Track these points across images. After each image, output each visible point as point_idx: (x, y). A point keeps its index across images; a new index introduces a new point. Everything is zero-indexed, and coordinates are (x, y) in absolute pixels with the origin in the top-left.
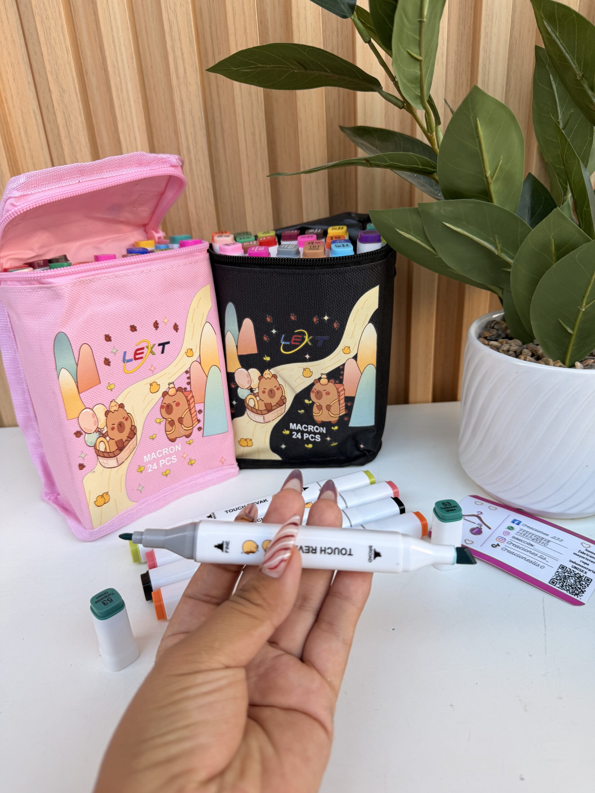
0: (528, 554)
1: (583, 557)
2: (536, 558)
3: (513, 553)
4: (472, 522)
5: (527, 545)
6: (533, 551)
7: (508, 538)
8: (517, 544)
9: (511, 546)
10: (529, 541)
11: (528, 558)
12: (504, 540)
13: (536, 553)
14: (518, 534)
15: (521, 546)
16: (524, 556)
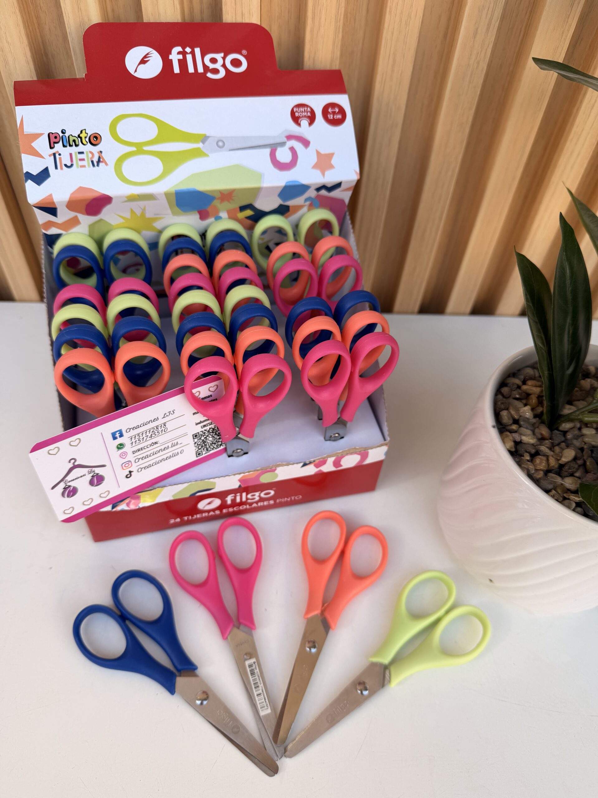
0: (161, 453)
2: (170, 449)
3: (150, 466)
4: (81, 477)
5: (152, 447)
6: (163, 447)
7: (131, 457)
8: (144, 455)
9: (141, 462)
10: (150, 442)
11: (165, 457)
13: (166, 446)
14: (134, 445)
15: (148, 453)
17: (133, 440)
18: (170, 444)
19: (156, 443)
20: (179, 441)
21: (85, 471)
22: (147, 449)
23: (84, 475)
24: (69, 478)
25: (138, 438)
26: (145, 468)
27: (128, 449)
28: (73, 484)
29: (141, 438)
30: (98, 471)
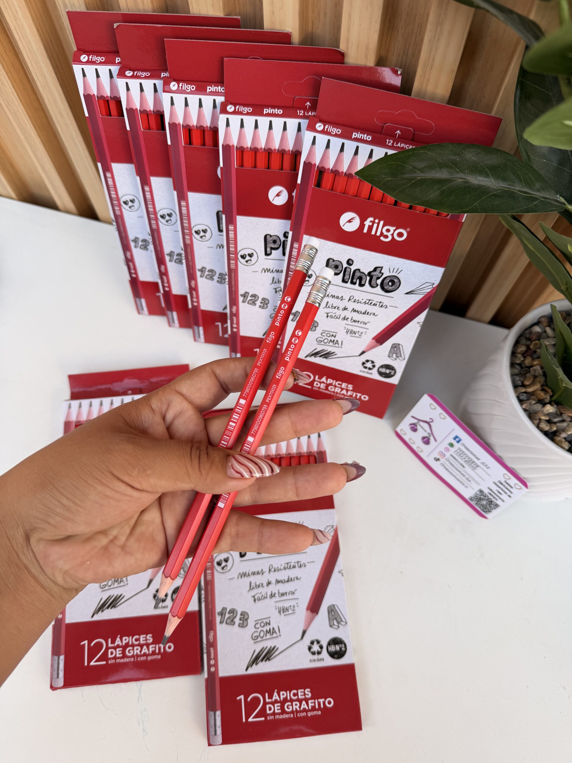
0: (458, 473)
1: (500, 487)
2: (464, 478)
3: (447, 469)
4: (424, 430)
6: (463, 472)
7: (448, 454)
8: (453, 463)
9: (448, 463)
10: (462, 462)
11: (457, 476)
12: (443, 456)
14: (456, 453)
15: (455, 465)
17: (458, 451)
18: (467, 476)
19: (463, 467)
20: (472, 482)
21: (428, 430)
22: (457, 463)
23: (426, 431)
24: (421, 423)
25: (461, 453)
26: (445, 467)
27: (452, 450)
28: (419, 427)
29: (462, 455)
30: (432, 438)
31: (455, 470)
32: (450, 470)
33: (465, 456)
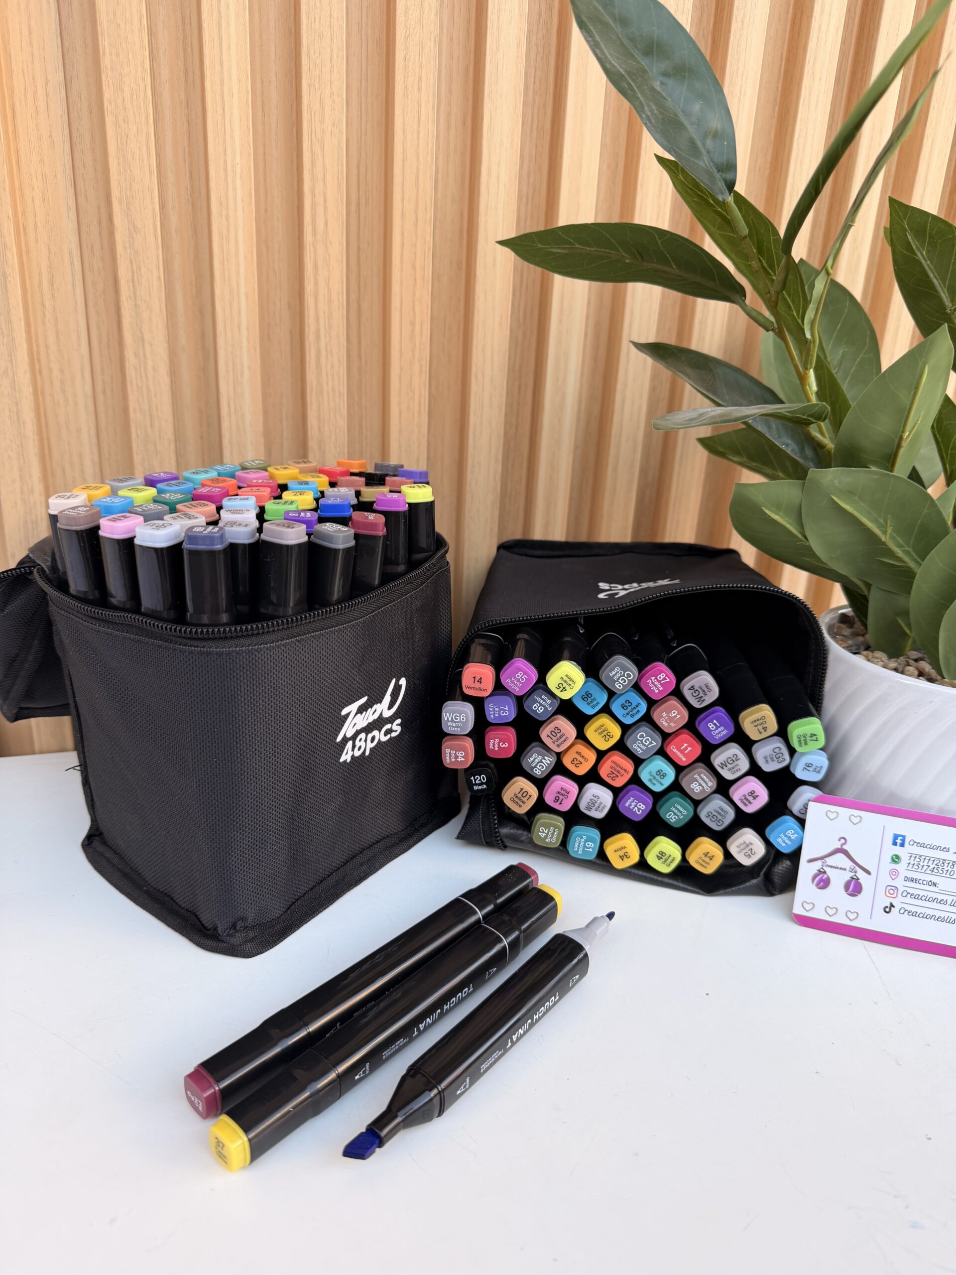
0: (934, 905)
2: (947, 908)
3: (914, 914)
4: (841, 869)
5: (927, 887)
6: (940, 897)
7: (900, 883)
8: (916, 892)
9: (908, 900)
10: (929, 878)
11: (938, 914)
12: (896, 891)
13: (945, 897)
14: (910, 868)
15: (921, 893)
16: (932, 912)
17: (912, 861)
18: (949, 899)
22: (921, 887)
25: (918, 862)
26: (908, 913)
27: (901, 867)
28: (829, 872)
29: (921, 864)
31: (927, 904)
32: (919, 910)
33: (925, 863)
